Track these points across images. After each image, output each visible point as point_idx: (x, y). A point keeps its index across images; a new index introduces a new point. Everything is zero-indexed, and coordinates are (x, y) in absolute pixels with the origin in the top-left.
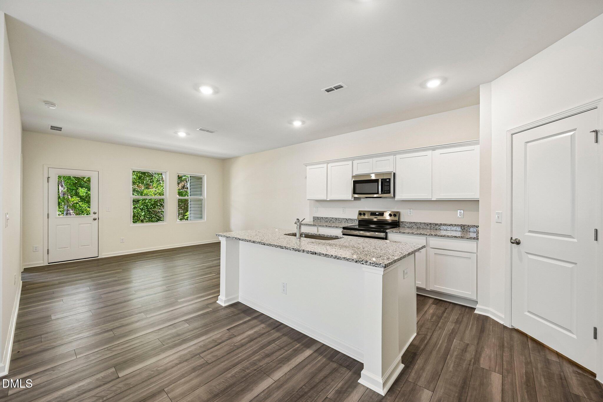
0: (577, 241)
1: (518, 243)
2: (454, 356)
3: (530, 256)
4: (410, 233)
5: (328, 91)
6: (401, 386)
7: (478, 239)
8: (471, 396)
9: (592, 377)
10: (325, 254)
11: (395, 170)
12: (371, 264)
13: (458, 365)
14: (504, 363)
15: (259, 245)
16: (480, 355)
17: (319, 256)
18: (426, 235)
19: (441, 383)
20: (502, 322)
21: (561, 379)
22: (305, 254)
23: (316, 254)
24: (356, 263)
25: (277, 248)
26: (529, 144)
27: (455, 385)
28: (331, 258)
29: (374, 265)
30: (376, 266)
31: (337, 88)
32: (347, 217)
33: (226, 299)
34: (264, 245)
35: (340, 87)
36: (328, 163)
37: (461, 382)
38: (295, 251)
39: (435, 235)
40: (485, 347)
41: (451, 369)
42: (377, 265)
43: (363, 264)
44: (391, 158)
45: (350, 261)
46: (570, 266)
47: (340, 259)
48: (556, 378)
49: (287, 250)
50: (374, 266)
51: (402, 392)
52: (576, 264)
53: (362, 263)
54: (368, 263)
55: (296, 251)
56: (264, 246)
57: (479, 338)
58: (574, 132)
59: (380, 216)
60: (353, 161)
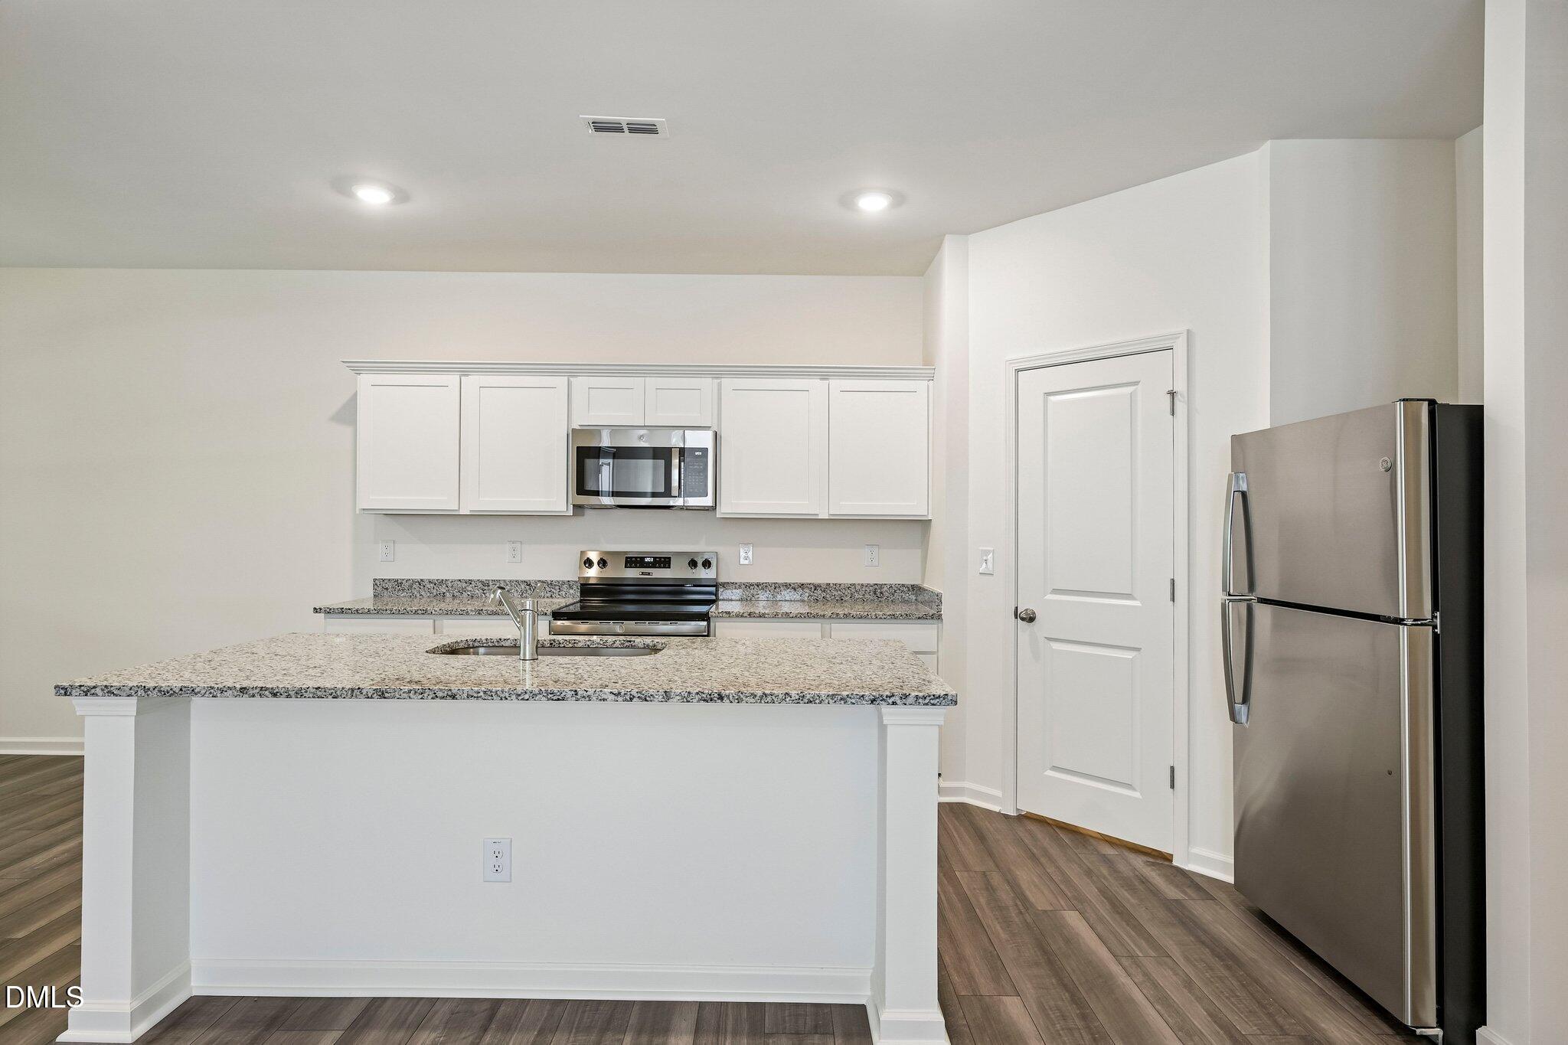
0: (1140, 605)
1: (1031, 619)
2: (985, 907)
3: (1056, 646)
4: (780, 616)
5: (600, 127)
6: (961, 1014)
7: (940, 617)
8: (1074, 971)
9: (1166, 863)
10: (759, 693)
11: (715, 421)
12: (920, 700)
13: (1006, 923)
14: (1062, 887)
15: (416, 703)
16: (1019, 886)
17: (735, 704)
18: (824, 616)
19: (1013, 972)
20: (996, 808)
21: (1143, 882)
22: (674, 705)
23: (721, 698)
24: (872, 706)
25: (531, 701)
26: (1052, 398)
27: (1037, 964)
28: (783, 704)
29: (927, 701)
30: (933, 705)
31: (635, 129)
32: (531, 576)
33: (137, 1004)
34: (453, 697)
35: (650, 129)
36: (465, 370)
37: (1039, 954)
38: (626, 700)
39: (846, 616)
40: (1013, 868)
41: (1003, 936)
42: (938, 700)
43: (894, 703)
44: (707, 383)
45: (853, 701)
46: (1129, 655)
47: (817, 701)
48: (1137, 884)
49: (584, 703)
50: (927, 704)
51: (970, 1023)
52: (1138, 650)
53: (890, 701)
54: (910, 700)
55: (631, 699)
56: (450, 701)
57: (991, 854)
58: (1134, 387)
59: (660, 567)
60: (571, 379)
